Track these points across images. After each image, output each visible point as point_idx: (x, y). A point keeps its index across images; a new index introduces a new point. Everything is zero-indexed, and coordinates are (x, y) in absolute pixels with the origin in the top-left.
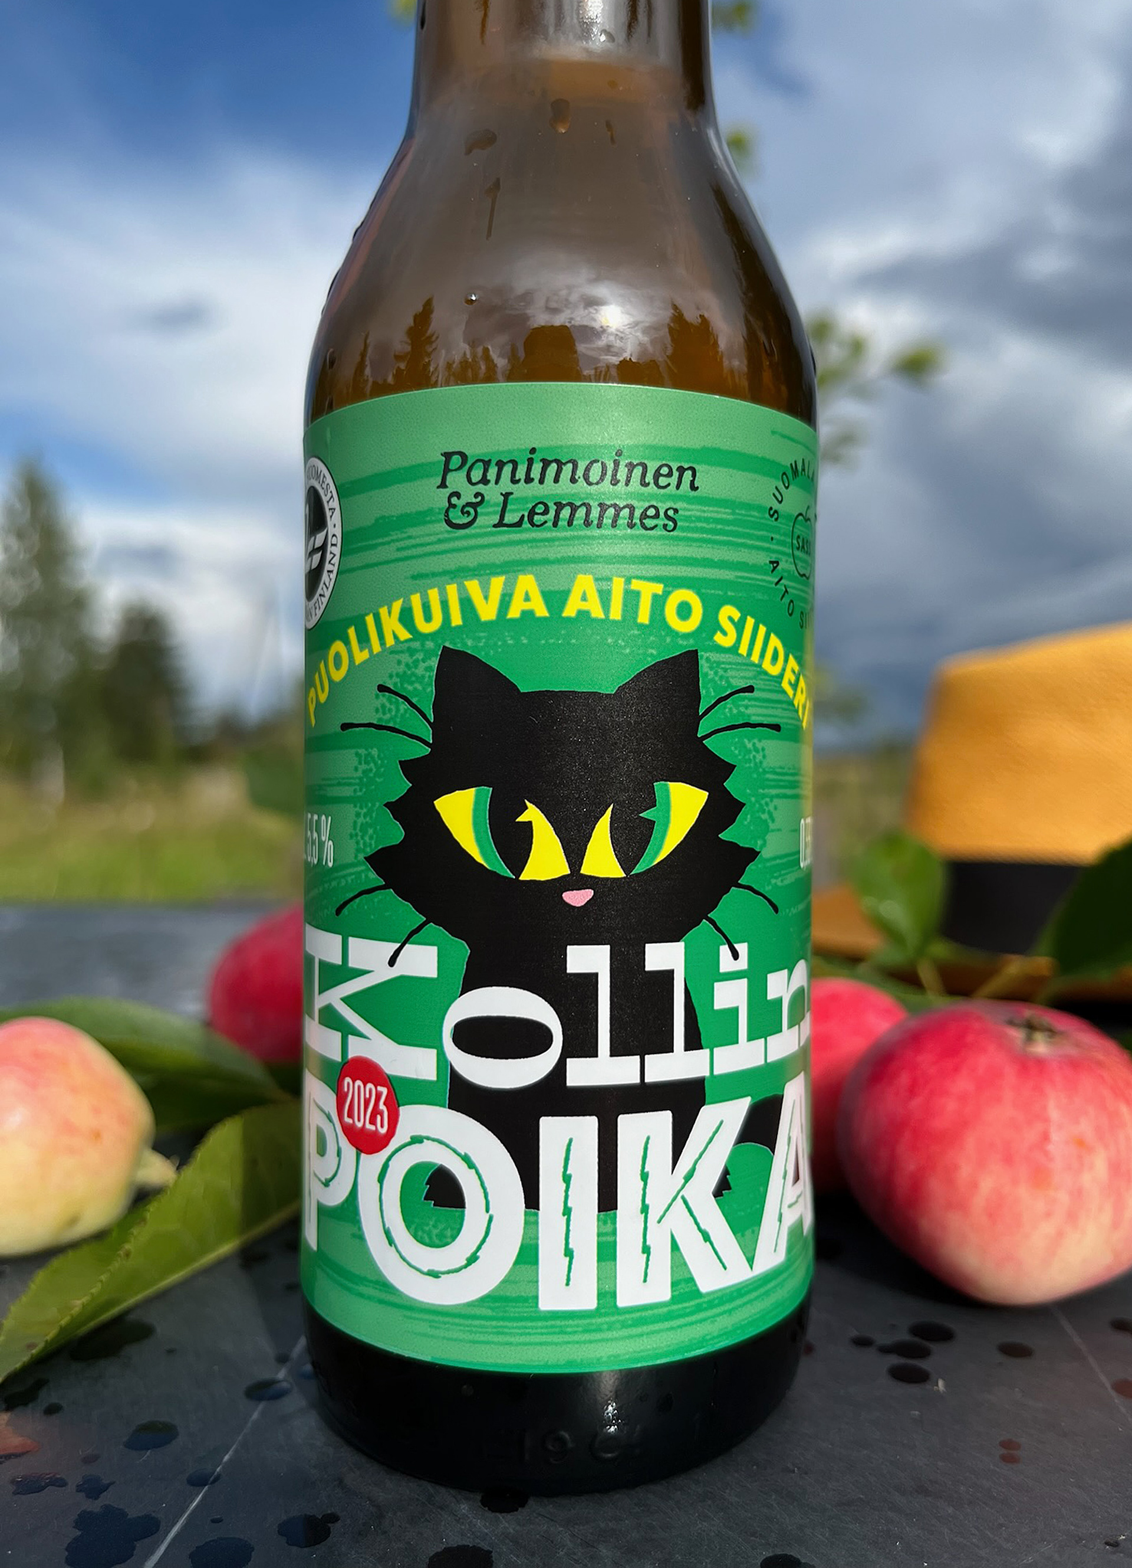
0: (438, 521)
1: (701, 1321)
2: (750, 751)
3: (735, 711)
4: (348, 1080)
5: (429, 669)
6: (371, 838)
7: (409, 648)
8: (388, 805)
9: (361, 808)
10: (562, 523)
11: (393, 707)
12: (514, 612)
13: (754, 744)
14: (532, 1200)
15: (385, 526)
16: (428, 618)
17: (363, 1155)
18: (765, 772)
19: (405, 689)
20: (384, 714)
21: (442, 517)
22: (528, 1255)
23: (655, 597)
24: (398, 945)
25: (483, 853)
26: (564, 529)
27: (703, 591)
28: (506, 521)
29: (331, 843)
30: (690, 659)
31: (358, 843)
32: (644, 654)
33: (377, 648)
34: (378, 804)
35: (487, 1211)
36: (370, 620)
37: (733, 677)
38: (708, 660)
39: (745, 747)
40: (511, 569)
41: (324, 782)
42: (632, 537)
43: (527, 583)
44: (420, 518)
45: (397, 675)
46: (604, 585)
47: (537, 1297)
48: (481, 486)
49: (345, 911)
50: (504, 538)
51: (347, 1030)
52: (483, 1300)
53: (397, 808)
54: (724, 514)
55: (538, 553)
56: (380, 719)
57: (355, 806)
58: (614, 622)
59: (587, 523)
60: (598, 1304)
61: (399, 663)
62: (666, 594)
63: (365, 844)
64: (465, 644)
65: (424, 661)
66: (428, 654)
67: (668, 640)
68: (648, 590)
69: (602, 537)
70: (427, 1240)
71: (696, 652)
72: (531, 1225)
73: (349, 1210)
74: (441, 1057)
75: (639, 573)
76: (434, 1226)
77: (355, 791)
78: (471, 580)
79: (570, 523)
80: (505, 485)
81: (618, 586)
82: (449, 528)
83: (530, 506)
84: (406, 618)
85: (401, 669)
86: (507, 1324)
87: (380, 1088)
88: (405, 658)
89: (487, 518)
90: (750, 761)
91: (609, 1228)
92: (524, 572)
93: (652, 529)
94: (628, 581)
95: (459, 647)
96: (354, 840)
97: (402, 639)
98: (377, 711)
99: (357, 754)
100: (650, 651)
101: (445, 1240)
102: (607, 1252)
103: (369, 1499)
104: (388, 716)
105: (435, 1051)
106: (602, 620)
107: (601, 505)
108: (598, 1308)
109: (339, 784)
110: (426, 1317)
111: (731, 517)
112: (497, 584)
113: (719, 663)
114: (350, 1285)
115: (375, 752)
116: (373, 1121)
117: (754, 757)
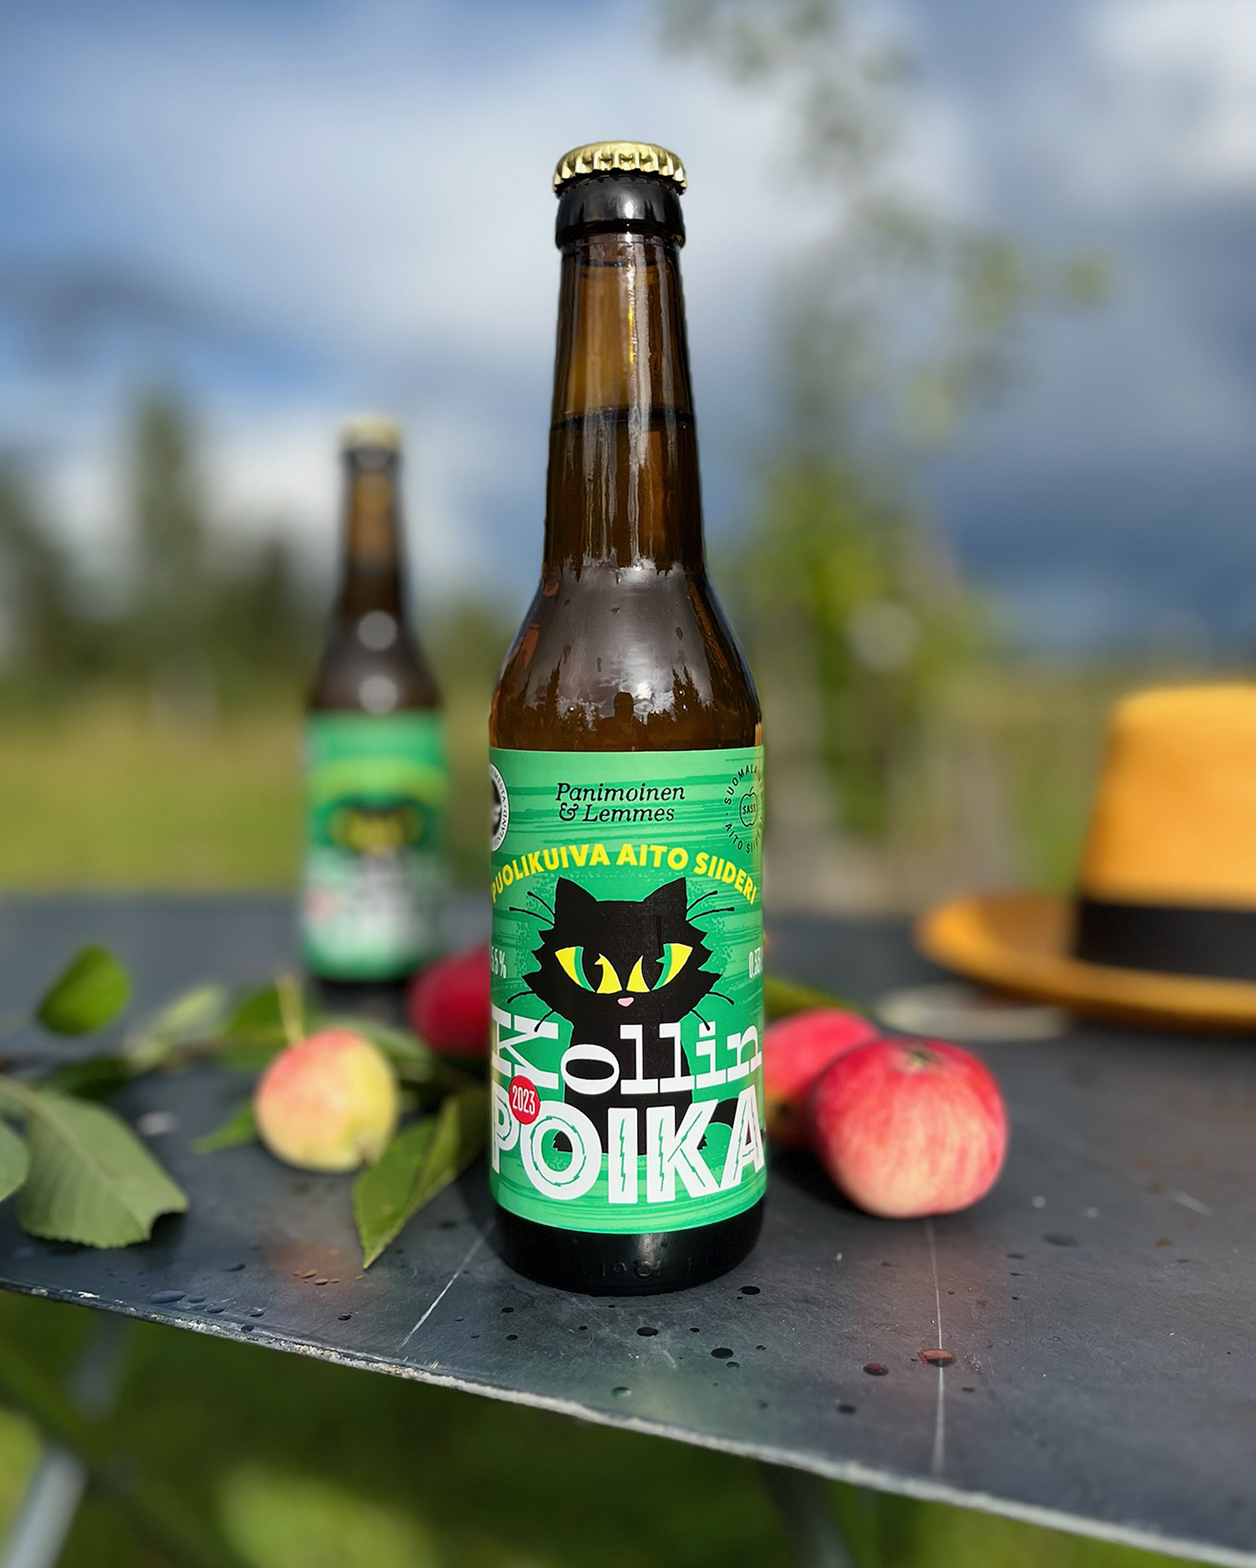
0: (557, 816)
1: (692, 1211)
2: (715, 924)
3: (706, 905)
4: (515, 1087)
5: (552, 887)
6: (525, 966)
7: (543, 876)
8: (533, 952)
9: (520, 951)
10: (616, 819)
11: (535, 904)
12: (593, 863)
13: (718, 921)
14: (605, 1149)
15: (529, 815)
16: (552, 862)
17: (523, 1125)
18: (724, 933)
19: (540, 896)
20: (531, 906)
21: (558, 814)
22: (603, 1176)
23: (663, 853)
24: (539, 1022)
25: (580, 979)
26: (616, 822)
27: (688, 848)
28: (589, 818)
29: (505, 966)
30: (682, 882)
31: (518, 968)
32: (657, 882)
33: (527, 874)
34: (528, 951)
35: (583, 1153)
36: (523, 858)
37: (705, 888)
38: (691, 881)
39: (712, 922)
40: (591, 841)
41: (502, 934)
42: (650, 825)
43: (599, 848)
44: (548, 813)
45: (537, 888)
46: (637, 849)
47: (608, 1197)
48: (577, 801)
49: (512, 1002)
50: (588, 826)
51: (514, 1062)
52: (581, 1197)
53: (538, 954)
54: (700, 808)
55: (605, 834)
56: (529, 909)
57: (517, 950)
58: (642, 867)
59: (628, 819)
60: (639, 1201)
61: (538, 882)
62: (668, 851)
63: (522, 969)
64: (569, 877)
65: (550, 883)
66: (552, 880)
67: (670, 873)
68: (659, 850)
69: (636, 825)
70: (554, 1167)
71: (684, 879)
72: (605, 1161)
73: (516, 1152)
74: (560, 1077)
75: (655, 842)
76: (558, 1161)
77: (517, 942)
78: (572, 845)
79: (620, 820)
80: (588, 801)
81: (644, 850)
82: (562, 820)
83: (601, 811)
84: (541, 860)
85: (539, 886)
86: (594, 1209)
87: (531, 1092)
88: (541, 880)
89: (580, 817)
90: (715, 929)
91: (643, 1163)
92: (597, 843)
93: (661, 820)
94: (649, 846)
95: (567, 878)
96: (516, 967)
97: (539, 871)
98: (527, 904)
99: (517, 924)
100: (661, 880)
101: (563, 1168)
102: (642, 1175)
103: (527, 1294)
104: (532, 908)
105: (557, 1075)
106: (636, 867)
107: (635, 810)
108: (638, 1203)
109: (508, 937)
110: (555, 1205)
111: (703, 809)
112: (585, 848)
113: (696, 883)
114: (516, 1190)
115: (526, 924)
116: (527, 1108)
117: (718, 927)
